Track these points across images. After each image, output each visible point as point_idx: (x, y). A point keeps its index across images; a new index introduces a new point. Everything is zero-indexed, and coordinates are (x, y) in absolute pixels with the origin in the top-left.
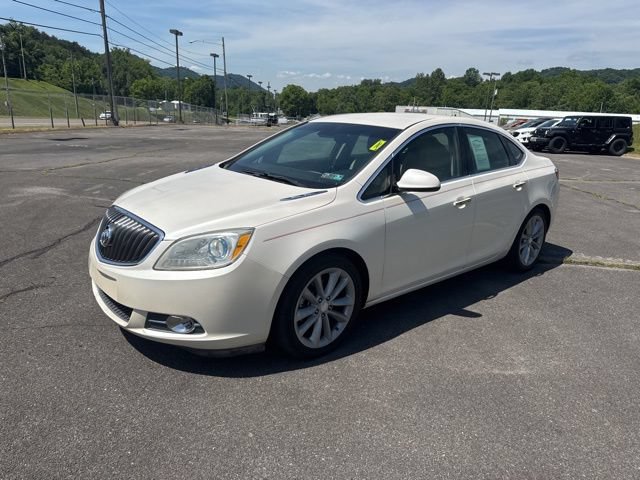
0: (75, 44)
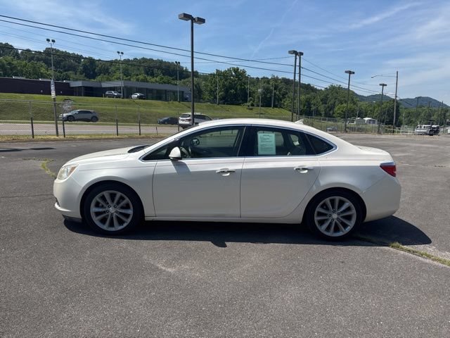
0: (309, 85)
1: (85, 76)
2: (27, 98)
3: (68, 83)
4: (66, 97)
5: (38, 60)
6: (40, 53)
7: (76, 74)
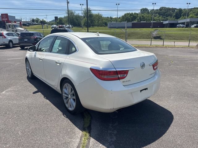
1: (176, 18)
2: (140, 30)
3: (163, 22)
4: (156, 29)
5: (156, 13)
6: (157, 10)
7: (171, 18)
